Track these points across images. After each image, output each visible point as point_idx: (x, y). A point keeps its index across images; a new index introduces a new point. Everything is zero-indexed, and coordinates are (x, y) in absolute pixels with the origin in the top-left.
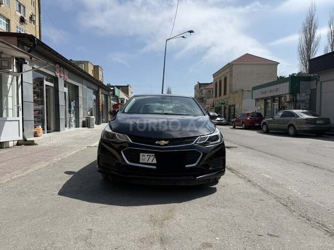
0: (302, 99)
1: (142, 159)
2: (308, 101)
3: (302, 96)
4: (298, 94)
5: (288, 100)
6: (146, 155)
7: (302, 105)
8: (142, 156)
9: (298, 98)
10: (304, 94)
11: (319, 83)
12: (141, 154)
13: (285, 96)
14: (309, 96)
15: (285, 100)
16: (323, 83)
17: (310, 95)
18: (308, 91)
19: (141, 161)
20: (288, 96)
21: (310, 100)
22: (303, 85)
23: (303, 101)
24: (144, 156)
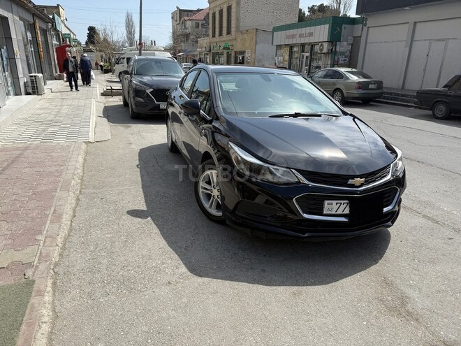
0: (343, 50)
1: (328, 210)
2: (348, 54)
3: (343, 47)
4: (338, 43)
5: (325, 50)
6: (334, 202)
7: (341, 58)
8: (328, 204)
9: (338, 49)
10: (345, 43)
11: (365, 29)
12: (326, 202)
13: (322, 45)
14: (350, 47)
15: (321, 50)
16: (370, 29)
17: (352, 44)
18: (350, 40)
19: (325, 212)
20: (326, 45)
21: (351, 52)
22: (346, 29)
23: (342, 53)
24: (332, 204)
